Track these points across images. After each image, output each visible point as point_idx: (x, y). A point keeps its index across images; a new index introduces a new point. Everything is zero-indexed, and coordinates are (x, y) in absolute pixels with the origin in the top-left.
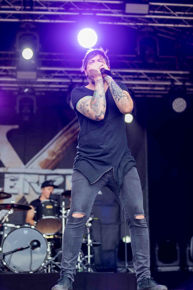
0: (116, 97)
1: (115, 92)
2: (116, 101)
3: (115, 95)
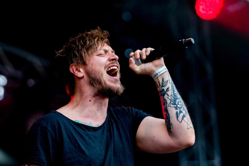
0: (178, 111)
1: (179, 102)
2: (177, 118)
3: (177, 106)
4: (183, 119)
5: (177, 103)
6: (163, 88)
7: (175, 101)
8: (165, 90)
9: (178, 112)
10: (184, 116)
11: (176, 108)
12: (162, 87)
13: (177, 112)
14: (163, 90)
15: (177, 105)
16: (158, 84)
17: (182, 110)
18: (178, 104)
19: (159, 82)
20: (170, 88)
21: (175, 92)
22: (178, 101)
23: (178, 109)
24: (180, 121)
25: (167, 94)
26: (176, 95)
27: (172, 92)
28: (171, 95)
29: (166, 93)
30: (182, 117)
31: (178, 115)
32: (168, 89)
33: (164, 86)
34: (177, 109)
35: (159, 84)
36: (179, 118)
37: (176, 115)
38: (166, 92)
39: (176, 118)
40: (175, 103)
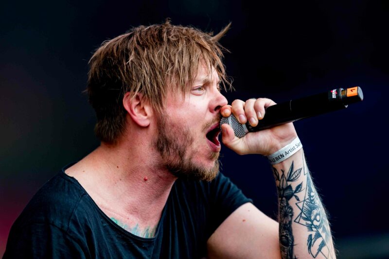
1: (317, 215)
2: (309, 248)
4: (320, 250)
5: (312, 218)
6: (289, 183)
7: (310, 212)
8: (294, 189)
9: (313, 237)
10: (323, 244)
11: (310, 227)
12: (288, 180)
13: (311, 236)
14: (290, 187)
15: (312, 222)
16: (281, 174)
17: (320, 231)
18: (315, 219)
19: (283, 171)
20: (304, 186)
21: (312, 194)
22: (315, 212)
23: (314, 229)
24: (314, 254)
25: (296, 197)
26: (313, 200)
27: (307, 194)
28: (305, 201)
29: (295, 194)
30: (318, 247)
31: (311, 242)
32: (299, 187)
33: (292, 181)
34: (312, 230)
35: (283, 175)
36: (312, 248)
37: (308, 241)
38: (296, 192)
39: (307, 247)
40: (310, 217)
